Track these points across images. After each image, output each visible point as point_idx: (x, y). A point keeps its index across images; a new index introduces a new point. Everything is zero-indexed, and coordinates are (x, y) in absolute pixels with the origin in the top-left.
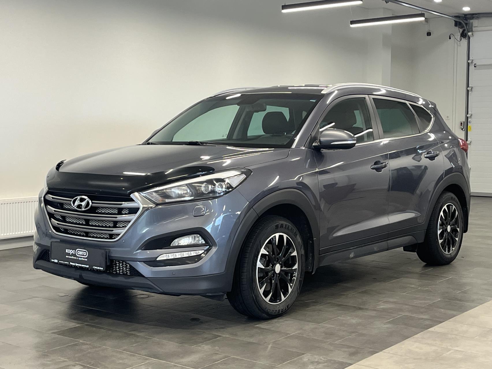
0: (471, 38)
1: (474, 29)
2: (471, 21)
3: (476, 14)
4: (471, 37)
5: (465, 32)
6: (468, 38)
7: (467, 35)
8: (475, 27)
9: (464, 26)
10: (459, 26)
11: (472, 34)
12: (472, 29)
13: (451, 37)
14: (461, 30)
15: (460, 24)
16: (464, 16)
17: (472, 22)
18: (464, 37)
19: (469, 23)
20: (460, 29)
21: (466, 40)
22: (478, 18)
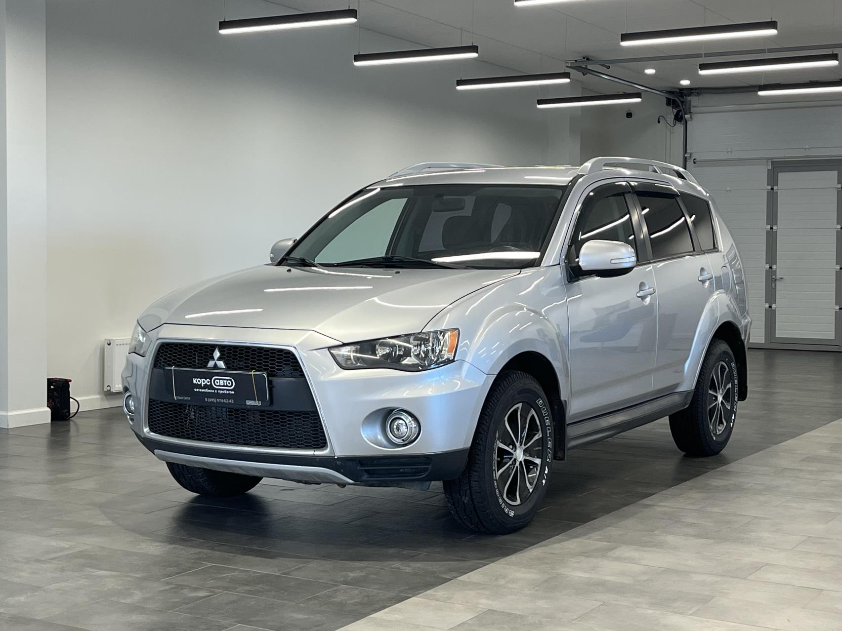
0: (689, 123)
1: (693, 110)
2: (689, 98)
3: (696, 89)
4: (690, 121)
5: (681, 114)
6: (685, 122)
7: (684, 119)
8: (694, 107)
9: (679, 106)
10: (674, 106)
11: (691, 117)
12: (690, 110)
13: (661, 120)
14: (675, 111)
15: (674, 101)
16: (678, 91)
17: (689, 100)
18: (679, 121)
19: (686, 102)
20: (674, 109)
21: (682, 126)
22: (698, 94)
